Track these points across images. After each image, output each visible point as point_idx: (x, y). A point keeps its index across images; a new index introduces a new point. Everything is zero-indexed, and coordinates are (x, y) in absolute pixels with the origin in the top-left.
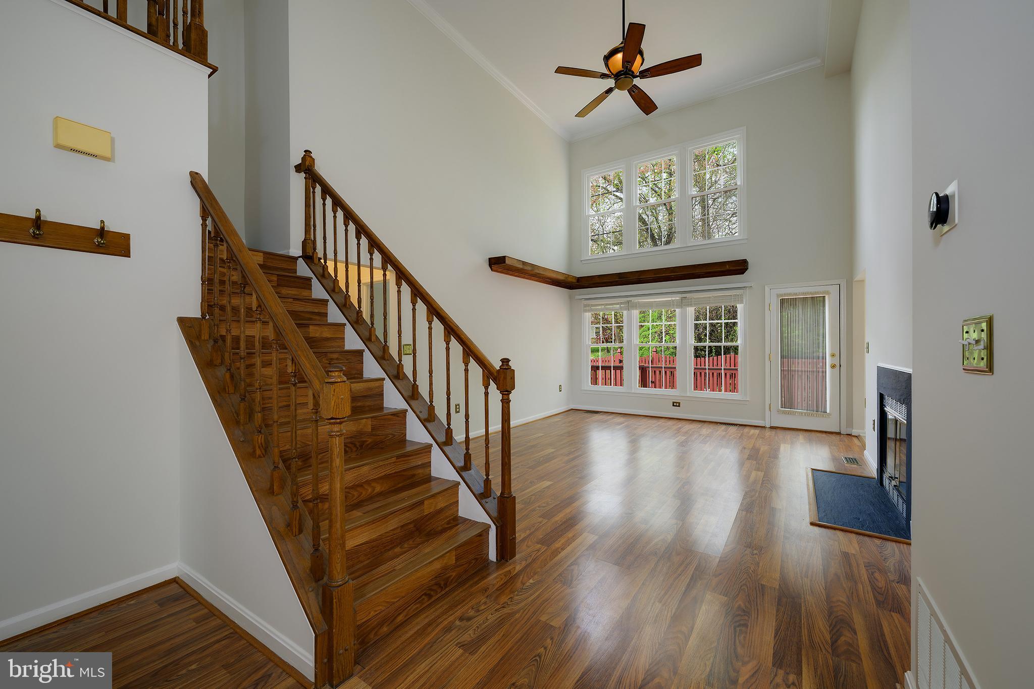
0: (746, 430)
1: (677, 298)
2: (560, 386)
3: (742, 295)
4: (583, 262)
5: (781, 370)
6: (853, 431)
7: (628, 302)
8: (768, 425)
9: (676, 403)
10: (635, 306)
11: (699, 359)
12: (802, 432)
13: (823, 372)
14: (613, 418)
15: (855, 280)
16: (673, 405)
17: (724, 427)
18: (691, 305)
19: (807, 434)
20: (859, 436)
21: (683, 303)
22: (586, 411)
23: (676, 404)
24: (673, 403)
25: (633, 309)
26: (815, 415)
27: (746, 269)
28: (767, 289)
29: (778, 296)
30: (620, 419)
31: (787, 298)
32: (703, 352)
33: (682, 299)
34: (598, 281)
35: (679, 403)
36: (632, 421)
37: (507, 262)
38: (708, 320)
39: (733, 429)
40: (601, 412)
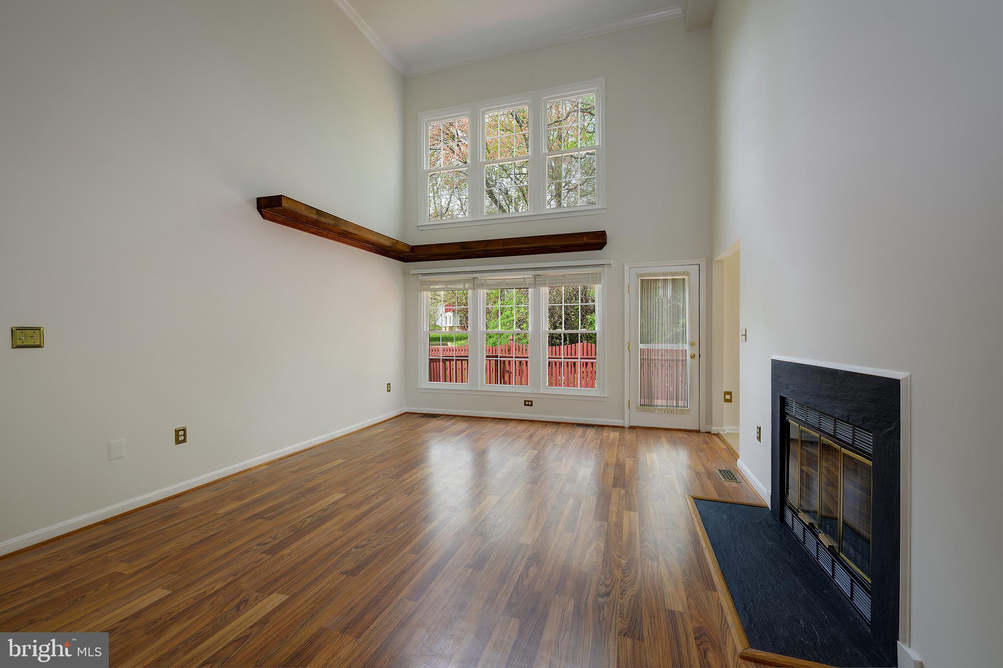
0: (605, 432)
1: (529, 275)
2: (389, 384)
3: (600, 274)
4: (420, 229)
5: (641, 360)
6: (713, 428)
7: (474, 279)
8: (627, 425)
9: (528, 401)
10: (482, 286)
11: (554, 347)
12: (662, 432)
13: (683, 360)
14: (453, 424)
15: (715, 260)
16: (525, 405)
17: (580, 430)
18: (545, 285)
19: (668, 434)
20: (719, 434)
21: (537, 282)
22: (423, 414)
23: (528, 403)
24: (525, 401)
25: (479, 288)
26: (675, 412)
27: (605, 244)
28: (626, 268)
29: (638, 275)
30: (462, 425)
31: (647, 278)
32: (558, 341)
33: (535, 276)
34: (437, 251)
35: (532, 402)
36: (477, 427)
37: (284, 204)
38: (563, 302)
39: (591, 432)
40: (441, 415)
